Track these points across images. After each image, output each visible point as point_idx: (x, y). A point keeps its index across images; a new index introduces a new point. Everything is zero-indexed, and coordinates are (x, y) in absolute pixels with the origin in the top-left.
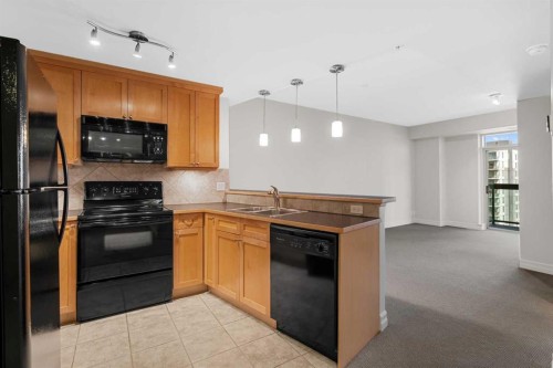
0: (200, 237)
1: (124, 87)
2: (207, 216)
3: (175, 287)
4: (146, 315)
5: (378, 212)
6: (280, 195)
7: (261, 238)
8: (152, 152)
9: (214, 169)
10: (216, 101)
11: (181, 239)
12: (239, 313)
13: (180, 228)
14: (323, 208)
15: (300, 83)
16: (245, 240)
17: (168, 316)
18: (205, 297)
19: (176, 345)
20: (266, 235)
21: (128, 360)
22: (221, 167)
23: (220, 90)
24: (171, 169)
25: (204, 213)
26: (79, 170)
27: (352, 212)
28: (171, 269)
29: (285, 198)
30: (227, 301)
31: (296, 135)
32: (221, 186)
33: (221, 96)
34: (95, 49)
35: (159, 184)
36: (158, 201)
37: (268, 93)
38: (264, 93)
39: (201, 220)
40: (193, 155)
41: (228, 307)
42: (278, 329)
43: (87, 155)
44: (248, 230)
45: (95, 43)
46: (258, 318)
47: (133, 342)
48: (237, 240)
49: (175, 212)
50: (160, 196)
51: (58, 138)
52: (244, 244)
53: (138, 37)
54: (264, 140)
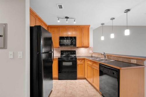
0: (83, 65)
1: (67, 29)
2: (85, 60)
3: (77, 76)
4: (71, 81)
5: (144, 63)
6: (106, 55)
7: (97, 67)
8: (73, 44)
9: (88, 47)
10: (88, 29)
11: (79, 65)
12: (92, 87)
13: (79, 62)
14: (121, 60)
15: (114, 19)
16: (93, 67)
17: (75, 83)
18: (85, 80)
19: (75, 90)
20: (98, 66)
21: (64, 90)
22: (90, 47)
23: (89, 26)
24: (78, 47)
25: (84, 59)
26: (60, 48)
27: (132, 62)
28: (76, 72)
29: (108, 56)
30: (90, 83)
31: (112, 36)
32: (91, 52)
33: (90, 27)
34: (59, 22)
35: (75, 51)
36: (75, 55)
37: (104, 24)
38: (102, 24)
39: (84, 60)
40: (82, 44)
41: (90, 85)
42: (102, 95)
43: (61, 45)
44: (94, 64)
45: (59, 21)
46: (97, 90)
47: (66, 87)
48: (91, 67)
49: (77, 58)
50: (75, 54)
51: (52, 42)
52: (93, 68)
53: (67, 18)
54: (102, 38)
